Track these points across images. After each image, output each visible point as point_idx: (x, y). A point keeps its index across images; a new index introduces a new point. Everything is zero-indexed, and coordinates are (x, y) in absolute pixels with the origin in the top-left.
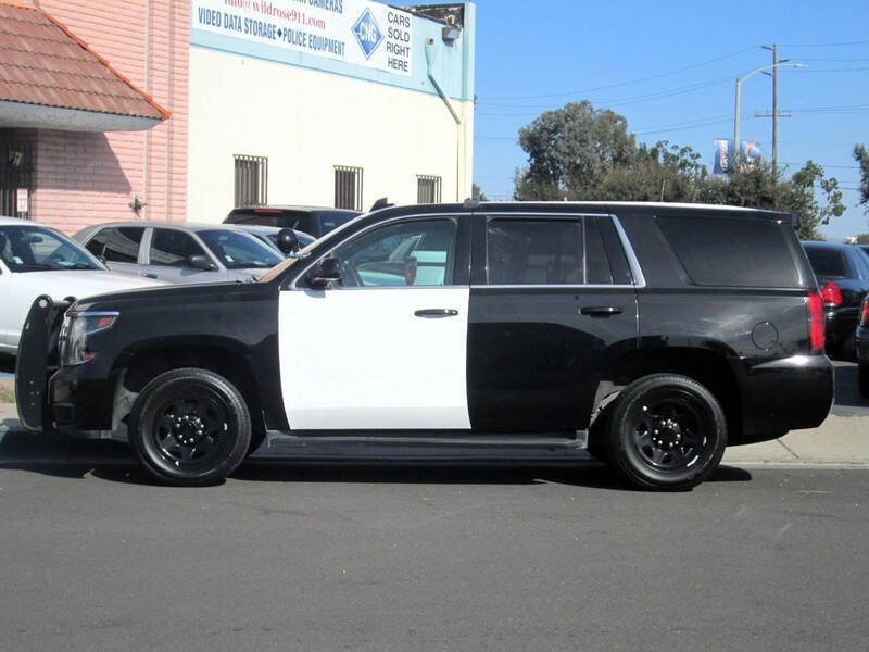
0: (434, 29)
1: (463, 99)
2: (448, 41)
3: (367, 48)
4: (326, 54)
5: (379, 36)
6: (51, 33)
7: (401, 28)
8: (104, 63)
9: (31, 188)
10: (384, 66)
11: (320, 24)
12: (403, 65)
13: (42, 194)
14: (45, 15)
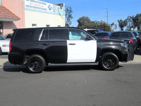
0: (59, 7)
1: (64, 16)
2: (61, 8)
3: (50, 9)
4: (44, 10)
5: (51, 8)
6: (4, 9)
7: (55, 7)
8: (11, 12)
9: (3, 29)
10: (52, 12)
11: (43, 7)
12: (55, 12)
13: (4, 30)
14: (3, 6)
